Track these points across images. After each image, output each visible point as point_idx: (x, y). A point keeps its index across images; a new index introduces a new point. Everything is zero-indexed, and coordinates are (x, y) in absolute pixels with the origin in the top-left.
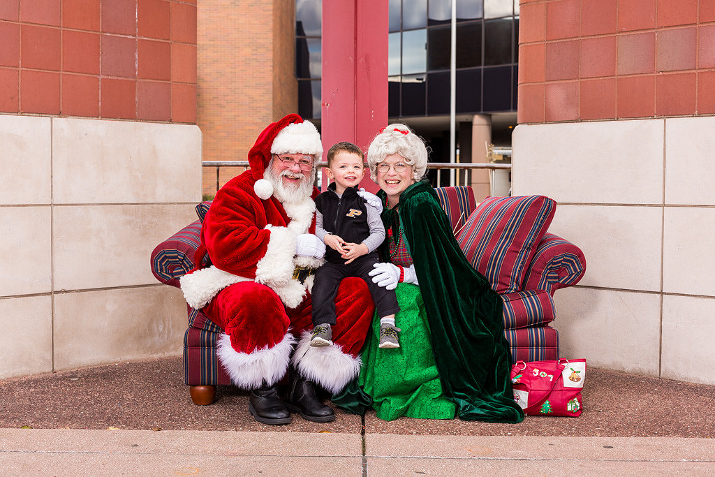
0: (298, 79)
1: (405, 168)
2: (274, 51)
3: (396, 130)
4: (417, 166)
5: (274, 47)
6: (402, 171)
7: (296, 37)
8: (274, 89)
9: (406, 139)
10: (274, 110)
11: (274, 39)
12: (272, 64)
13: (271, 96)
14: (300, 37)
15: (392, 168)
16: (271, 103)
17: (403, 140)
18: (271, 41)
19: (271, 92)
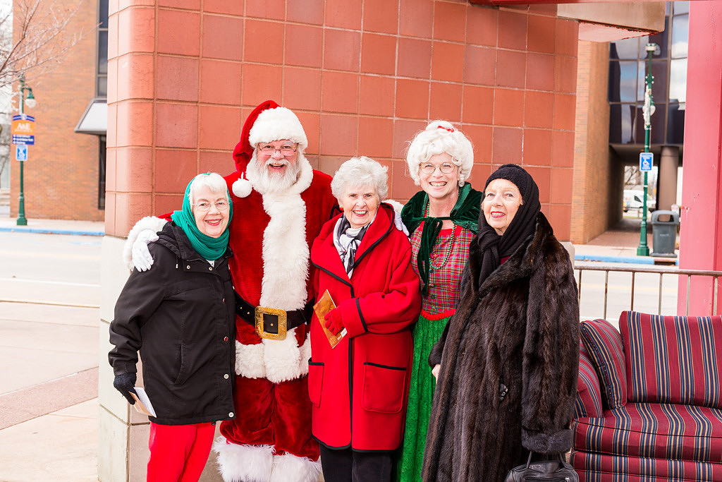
0: (611, 103)
1: (452, 169)
2: (590, 81)
3: (440, 127)
4: (464, 167)
5: (590, 77)
6: (448, 171)
7: (609, 60)
8: (589, 119)
9: (453, 137)
10: (588, 141)
11: (591, 69)
12: (587, 95)
13: (586, 127)
14: (613, 60)
15: (438, 169)
16: (585, 134)
17: (450, 138)
18: (588, 71)
19: (586, 123)
